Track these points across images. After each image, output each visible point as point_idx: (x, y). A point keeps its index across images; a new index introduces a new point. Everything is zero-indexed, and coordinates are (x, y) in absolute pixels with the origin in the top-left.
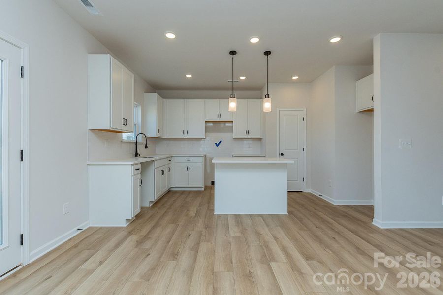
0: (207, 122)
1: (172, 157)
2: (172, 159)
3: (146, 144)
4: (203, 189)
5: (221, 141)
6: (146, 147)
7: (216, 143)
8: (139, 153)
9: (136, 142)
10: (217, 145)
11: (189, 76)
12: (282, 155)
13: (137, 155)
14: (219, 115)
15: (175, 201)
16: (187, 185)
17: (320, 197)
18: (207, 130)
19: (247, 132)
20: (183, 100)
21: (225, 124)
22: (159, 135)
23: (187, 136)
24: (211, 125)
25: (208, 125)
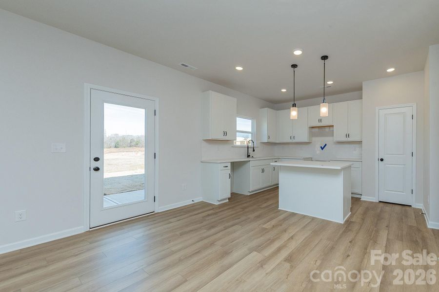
1: (279, 158)
3: (254, 148)
5: (326, 145)
6: (254, 151)
7: (321, 147)
9: (248, 147)
10: (322, 149)
11: (284, 90)
12: (382, 160)
13: (248, 156)
14: (320, 121)
17: (425, 215)
18: (312, 135)
19: (348, 136)
22: (270, 141)
23: (294, 141)
24: (317, 130)
25: (314, 130)
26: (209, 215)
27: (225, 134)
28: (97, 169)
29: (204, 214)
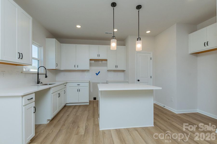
0: (91, 60)
1: (67, 83)
2: (67, 85)
3: (46, 74)
4: (88, 104)
5: (99, 72)
6: (46, 77)
7: (96, 73)
8: (41, 81)
9: (38, 73)
10: (97, 74)
12: (139, 80)
13: (38, 82)
14: (99, 55)
15: (68, 116)
16: (77, 102)
17: (164, 107)
18: (91, 65)
19: (116, 66)
20: (74, 45)
21: (102, 61)
22: (57, 68)
23: (77, 69)
24: (93, 62)
25: (92, 62)
27: (21, 56)
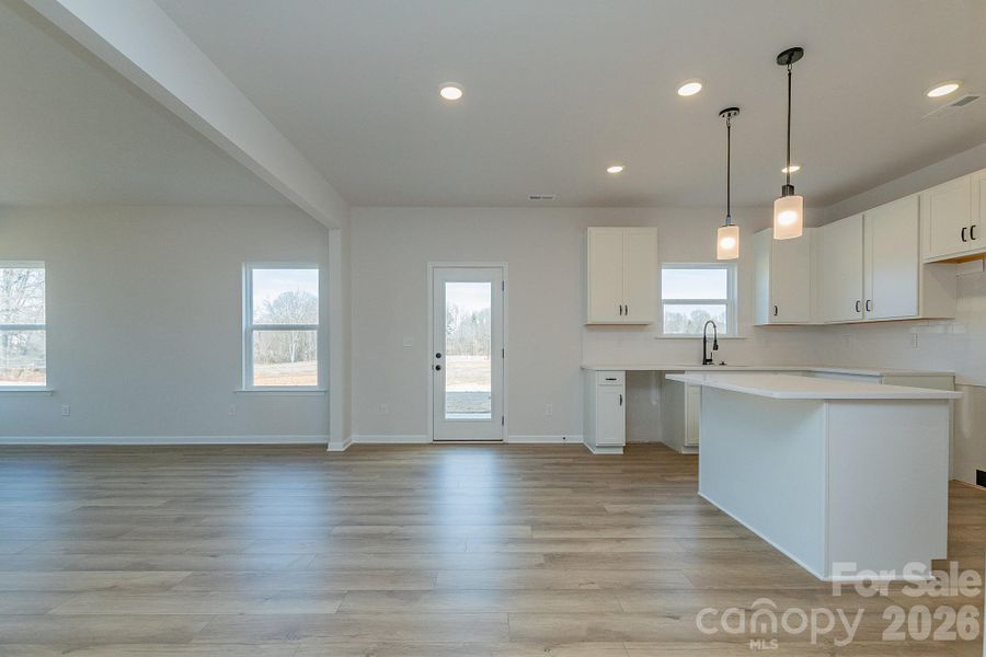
6: (716, 347)
9: (705, 338)
13: (706, 362)
23: (869, 317)
26: (549, 464)
27: (623, 310)
28: (438, 368)
29: (547, 461)
